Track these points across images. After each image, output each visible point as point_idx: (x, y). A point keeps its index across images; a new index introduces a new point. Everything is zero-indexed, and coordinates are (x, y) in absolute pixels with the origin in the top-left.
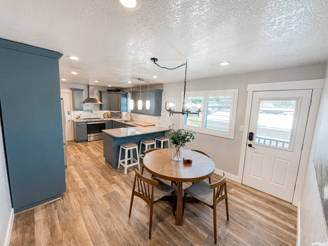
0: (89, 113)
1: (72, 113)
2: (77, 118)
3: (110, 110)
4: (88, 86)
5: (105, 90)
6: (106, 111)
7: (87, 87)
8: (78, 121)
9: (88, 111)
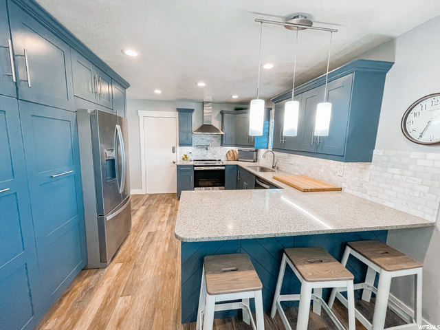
0: (204, 151)
1: (178, 149)
2: (183, 159)
3: (236, 145)
4: (203, 103)
5: (231, 109)
6: (230, 148)
7: (201, 104)
8: (186, 163)
9: (202, 147)
